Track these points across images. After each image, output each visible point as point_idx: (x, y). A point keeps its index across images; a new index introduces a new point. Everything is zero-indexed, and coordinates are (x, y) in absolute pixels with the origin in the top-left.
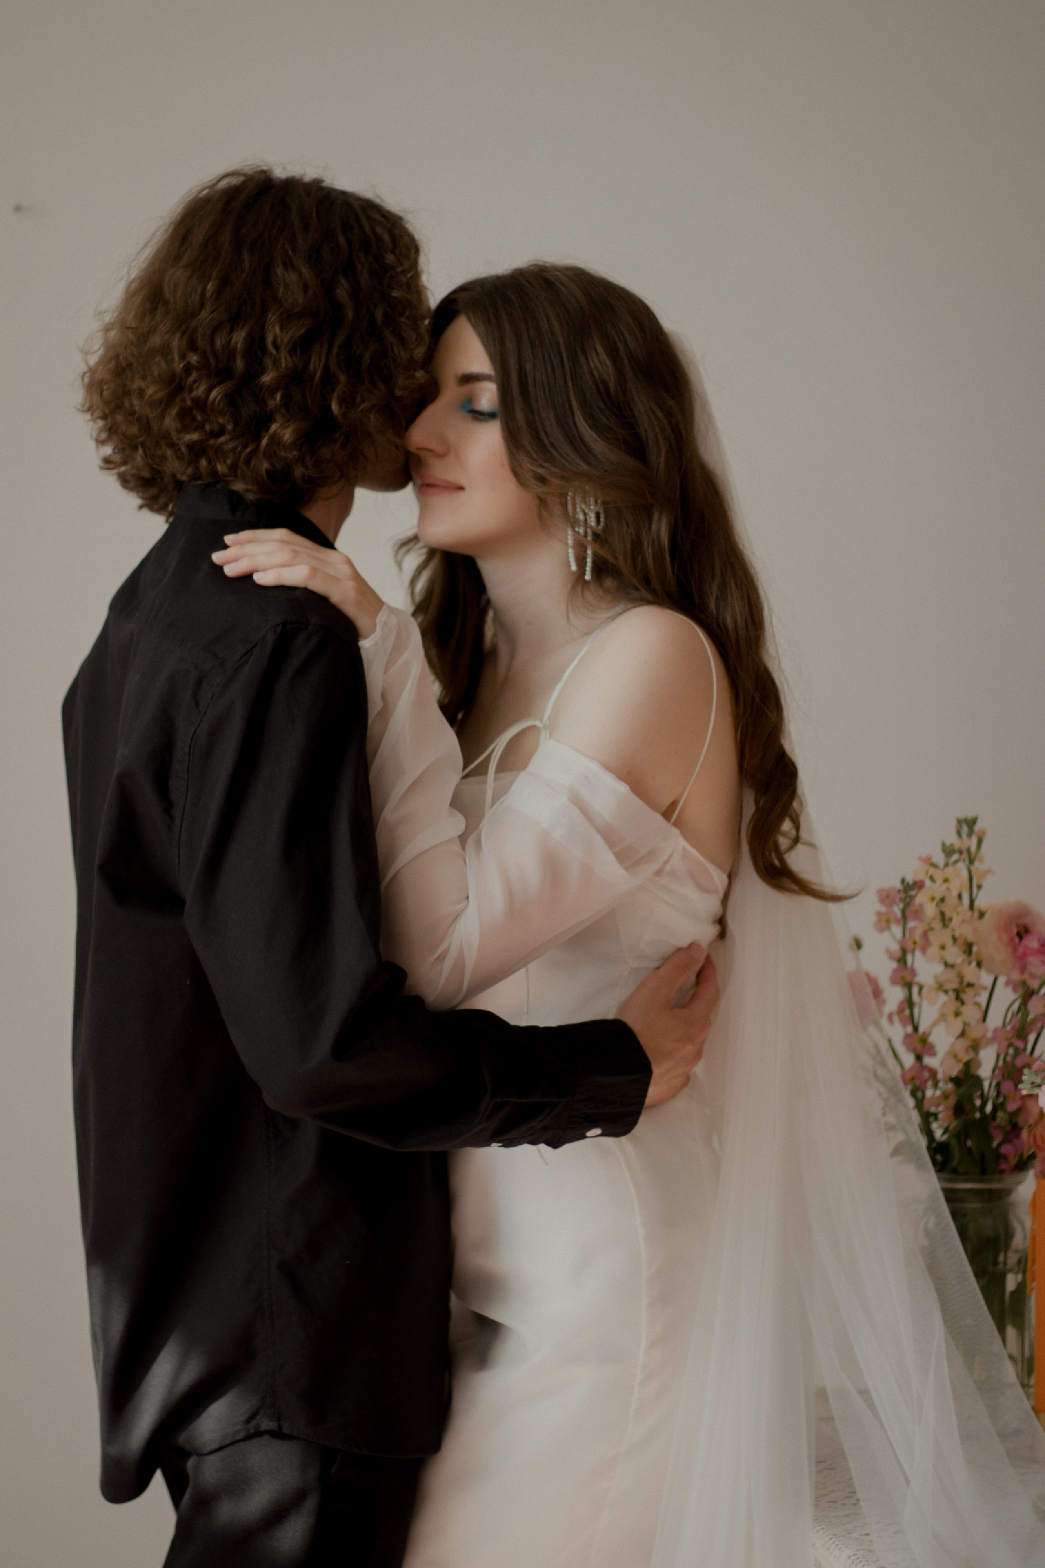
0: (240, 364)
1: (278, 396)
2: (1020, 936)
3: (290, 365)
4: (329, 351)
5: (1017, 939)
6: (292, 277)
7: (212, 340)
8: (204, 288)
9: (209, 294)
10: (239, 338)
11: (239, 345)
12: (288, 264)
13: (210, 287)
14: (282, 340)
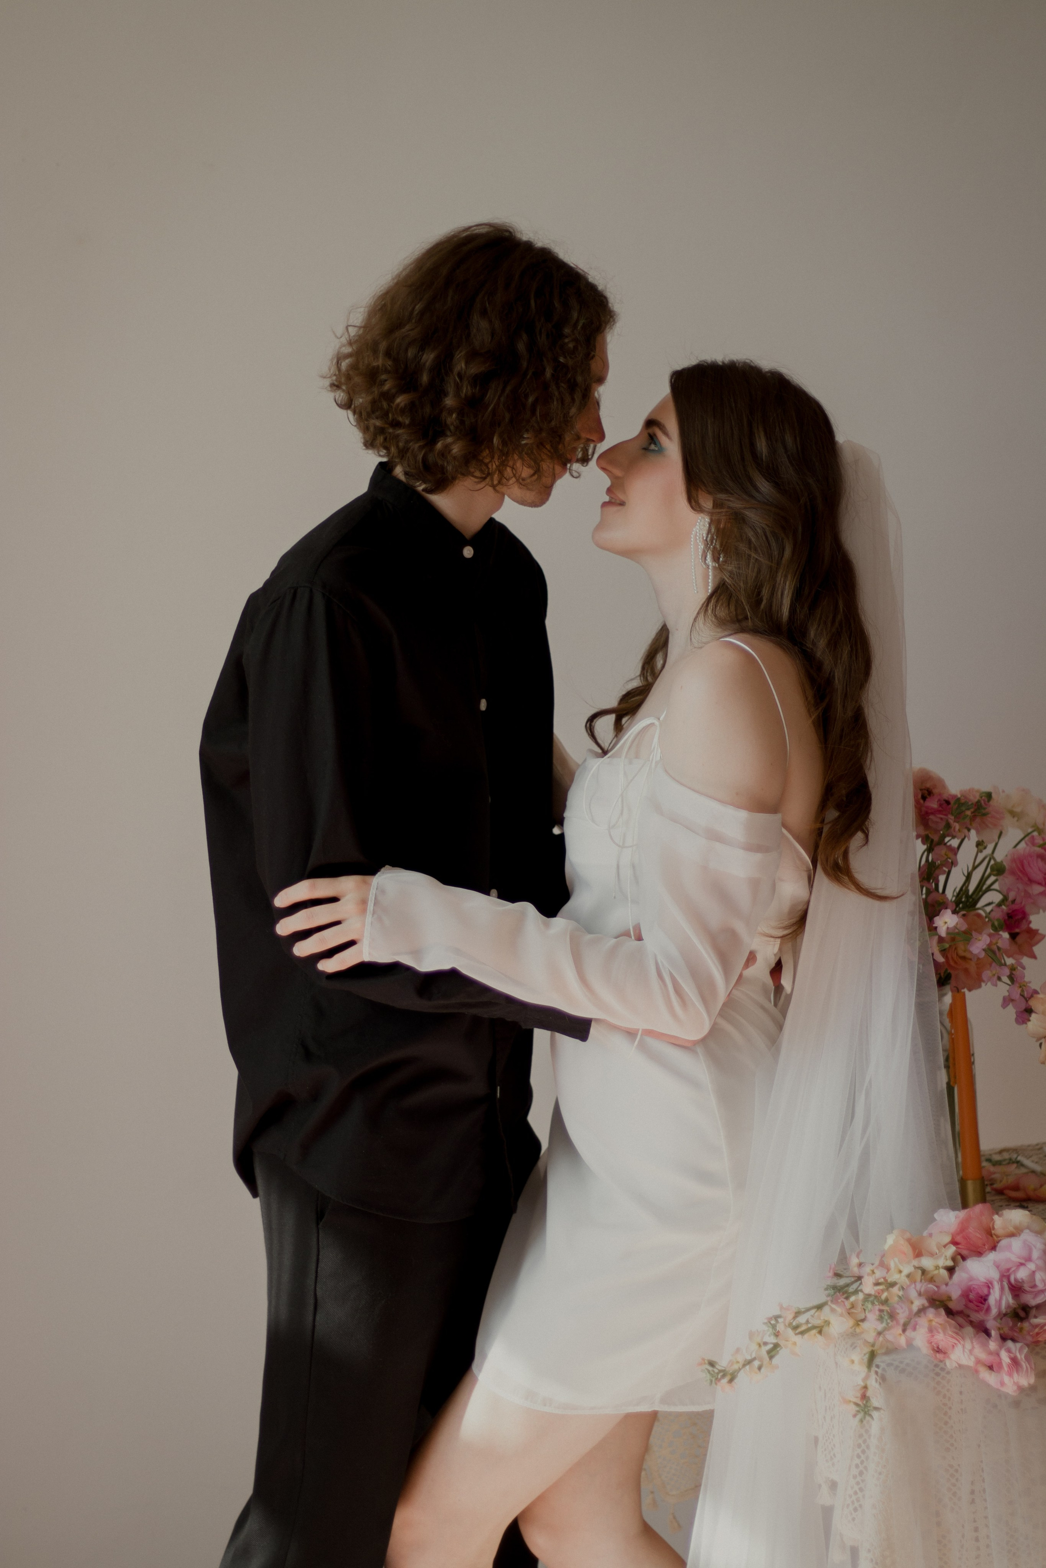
0: (425, 378)
1: (454, 416)
2: (924, 798)
3: (469, 393)
4: (503, 390)
5: (922, 801)
6: (484, 324)
7: (406, 350)
8: (413, 309)
9: (416, 313)
10: (429, 358)
11: (428, 364)
12: (484, 313)
13: (418, 307)
14: (465, 372)
